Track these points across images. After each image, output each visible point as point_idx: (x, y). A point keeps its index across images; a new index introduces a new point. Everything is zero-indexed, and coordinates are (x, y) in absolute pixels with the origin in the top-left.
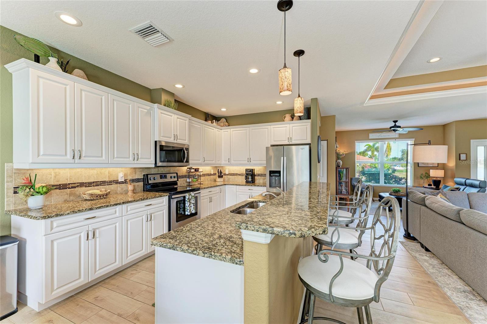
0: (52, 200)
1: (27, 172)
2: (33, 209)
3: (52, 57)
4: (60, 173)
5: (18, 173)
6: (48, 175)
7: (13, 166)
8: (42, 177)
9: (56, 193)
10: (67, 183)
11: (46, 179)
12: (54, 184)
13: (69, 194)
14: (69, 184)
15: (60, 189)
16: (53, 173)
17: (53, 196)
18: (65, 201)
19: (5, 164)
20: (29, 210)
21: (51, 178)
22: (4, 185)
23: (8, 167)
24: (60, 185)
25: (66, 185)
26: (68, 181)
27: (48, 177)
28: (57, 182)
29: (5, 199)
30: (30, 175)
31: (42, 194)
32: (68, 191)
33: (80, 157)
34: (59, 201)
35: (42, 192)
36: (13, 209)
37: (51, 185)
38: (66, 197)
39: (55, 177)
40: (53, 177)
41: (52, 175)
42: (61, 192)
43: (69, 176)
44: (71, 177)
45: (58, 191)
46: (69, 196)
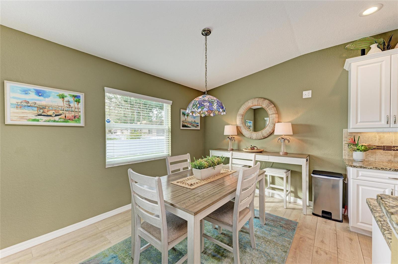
0: (377, 158)
1: (357, 135)
2: (356, 160)
3: (376, 43)
4: (384, 137)
5: (351, 135)
6: (373, 138)
7: (348, 131)
8: (368, 139)
9: (380, 153)
10: (392, 146)
11: (371, 140)
12: (378, 145)
13: (393, 155)
14: (394, 147)
15: (384, 150)
16: (377, 136)
17: (378, 155)
18: (389, 161)
19: (343, 129)
20: (354, 161)
21: (376, 140)
22: (343, 142)
23: (345, 132)
24: (384, 146)
25: (391, 147)
26: (393, 144)
27: (373, 139)
28: (381, 144)
29: (343, 151)
30: (354, 136)
31: (361, 151)
32: (393, 152)
33: (395, 122)
34: (383, 160)
35: (361, 149)
36: (348, 158)
37: (376, 146)
38: (390, 158)
39: (380, 139)
40: (377, 140)
41: (377, 137)
42: (385, 153)
43: (394, 140)
44: (396, 141)
45: (382, 151)
46: (394, 158)
